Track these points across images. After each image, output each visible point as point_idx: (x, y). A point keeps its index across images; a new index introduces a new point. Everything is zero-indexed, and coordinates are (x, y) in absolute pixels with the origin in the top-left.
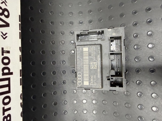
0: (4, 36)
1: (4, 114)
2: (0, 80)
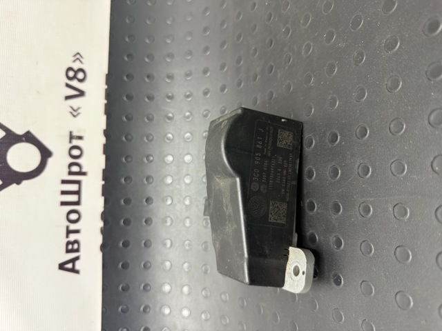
0: (75, 112)
1: (67, 237)
2: (64, 182)
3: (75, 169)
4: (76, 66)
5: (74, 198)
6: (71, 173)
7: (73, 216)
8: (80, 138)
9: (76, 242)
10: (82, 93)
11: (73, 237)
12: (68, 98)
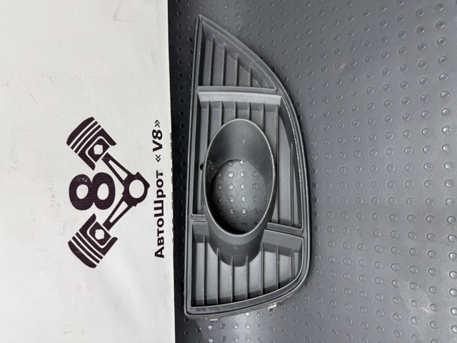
0: (158, 158)
1: (158, 235)
2: (156, 202)
3: (160, 193)
4: (157, 128)
5: (160, 211)
6: (158, 196)
7: (160, 223)
8: (162, 174)
9: (162, 238)
10: (160, 147)
11: (161, 235)
12: (155, 150)
